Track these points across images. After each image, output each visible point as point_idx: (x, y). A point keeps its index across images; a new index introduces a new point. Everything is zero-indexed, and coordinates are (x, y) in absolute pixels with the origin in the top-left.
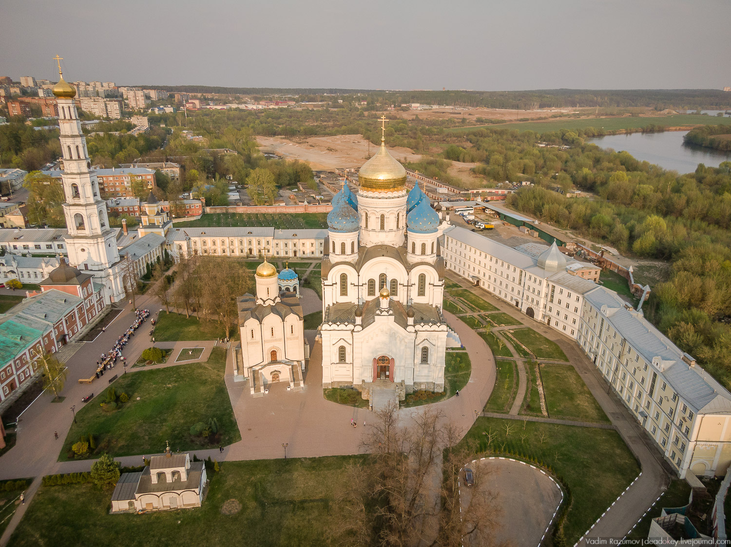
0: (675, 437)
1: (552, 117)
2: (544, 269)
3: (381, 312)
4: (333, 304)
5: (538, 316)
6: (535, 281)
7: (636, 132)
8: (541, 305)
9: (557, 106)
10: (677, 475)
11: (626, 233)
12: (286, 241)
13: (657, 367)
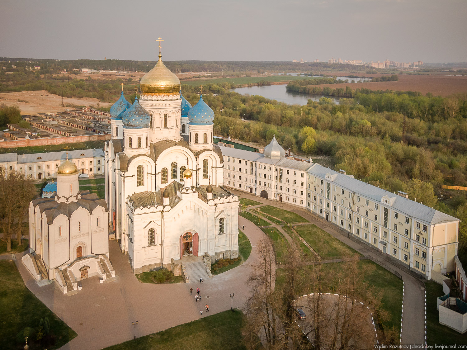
0: (415, 249)
1: (193, 78)
2: (270, 158)
3: (187, 191)
4: (132, 194)
5: (271, 195)
6: (265, 168)
7: (254, 85)
8: (273, 186)
9: (194, 71)
10: (425, 278)
11: (294, 140)
12: (30, 165)
13: (387, 204)
